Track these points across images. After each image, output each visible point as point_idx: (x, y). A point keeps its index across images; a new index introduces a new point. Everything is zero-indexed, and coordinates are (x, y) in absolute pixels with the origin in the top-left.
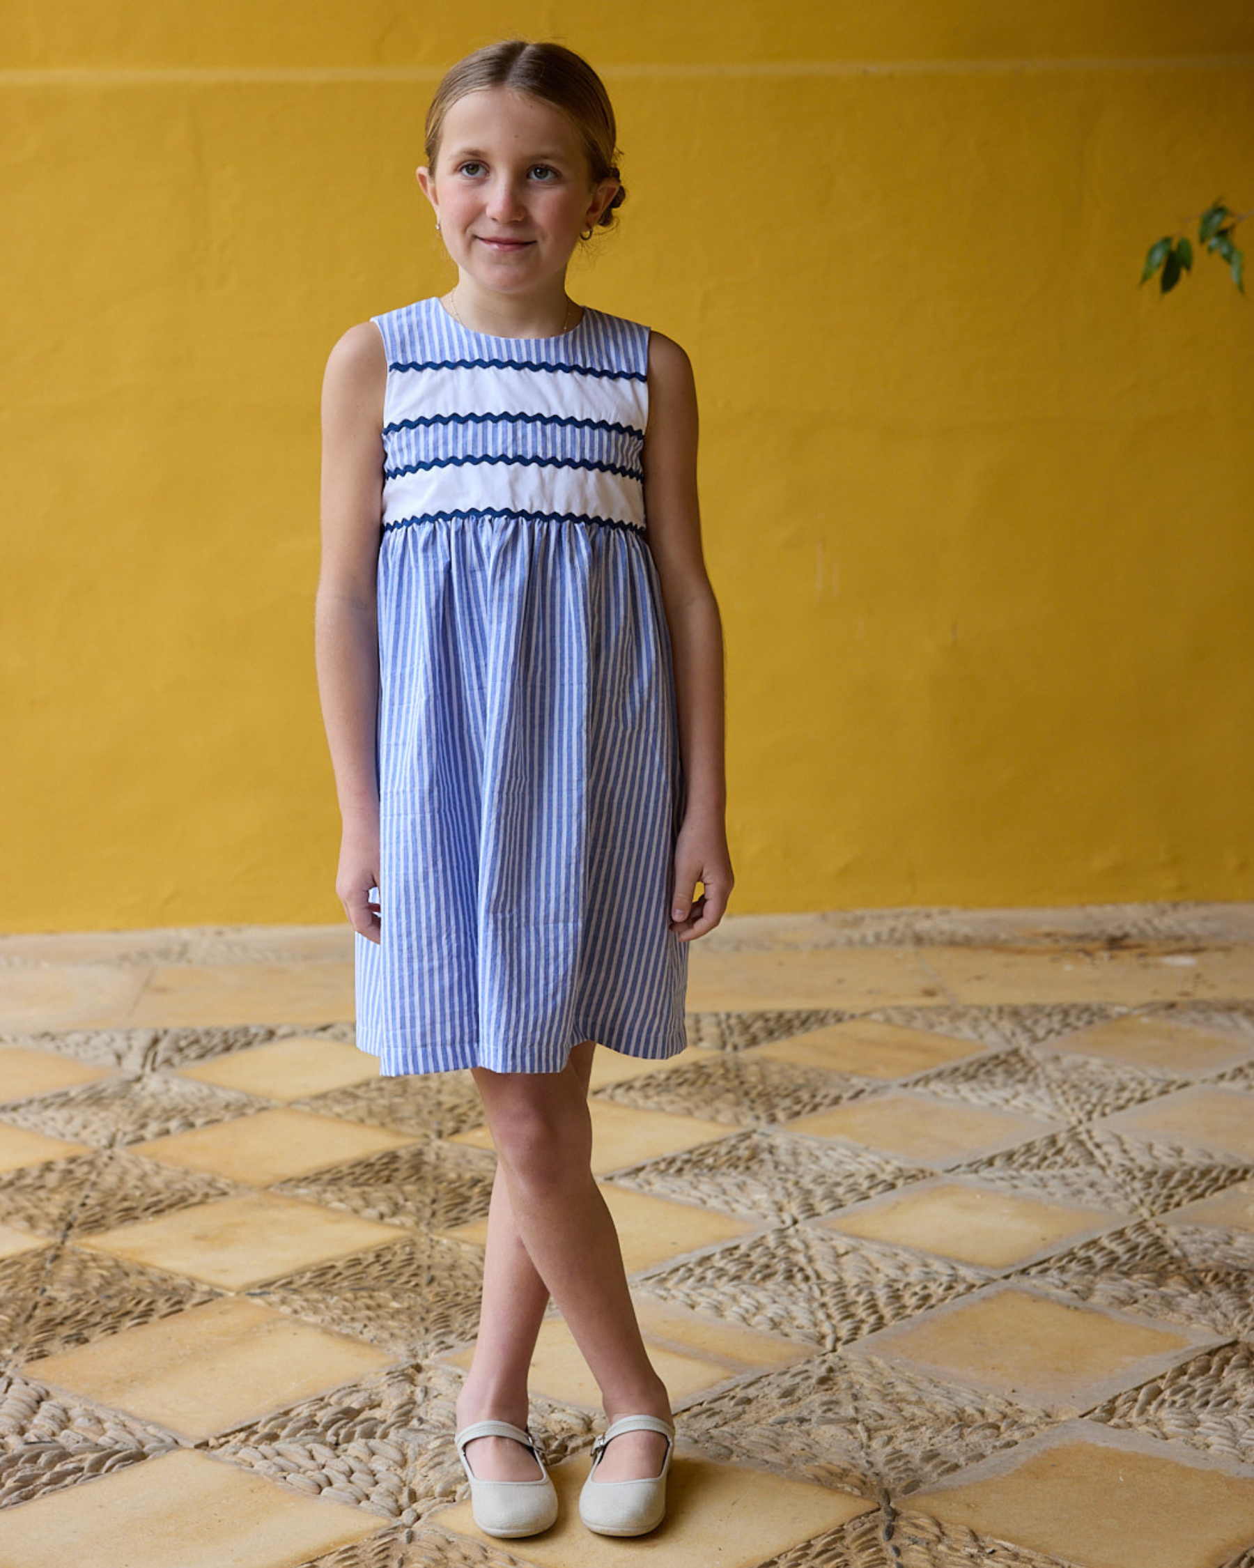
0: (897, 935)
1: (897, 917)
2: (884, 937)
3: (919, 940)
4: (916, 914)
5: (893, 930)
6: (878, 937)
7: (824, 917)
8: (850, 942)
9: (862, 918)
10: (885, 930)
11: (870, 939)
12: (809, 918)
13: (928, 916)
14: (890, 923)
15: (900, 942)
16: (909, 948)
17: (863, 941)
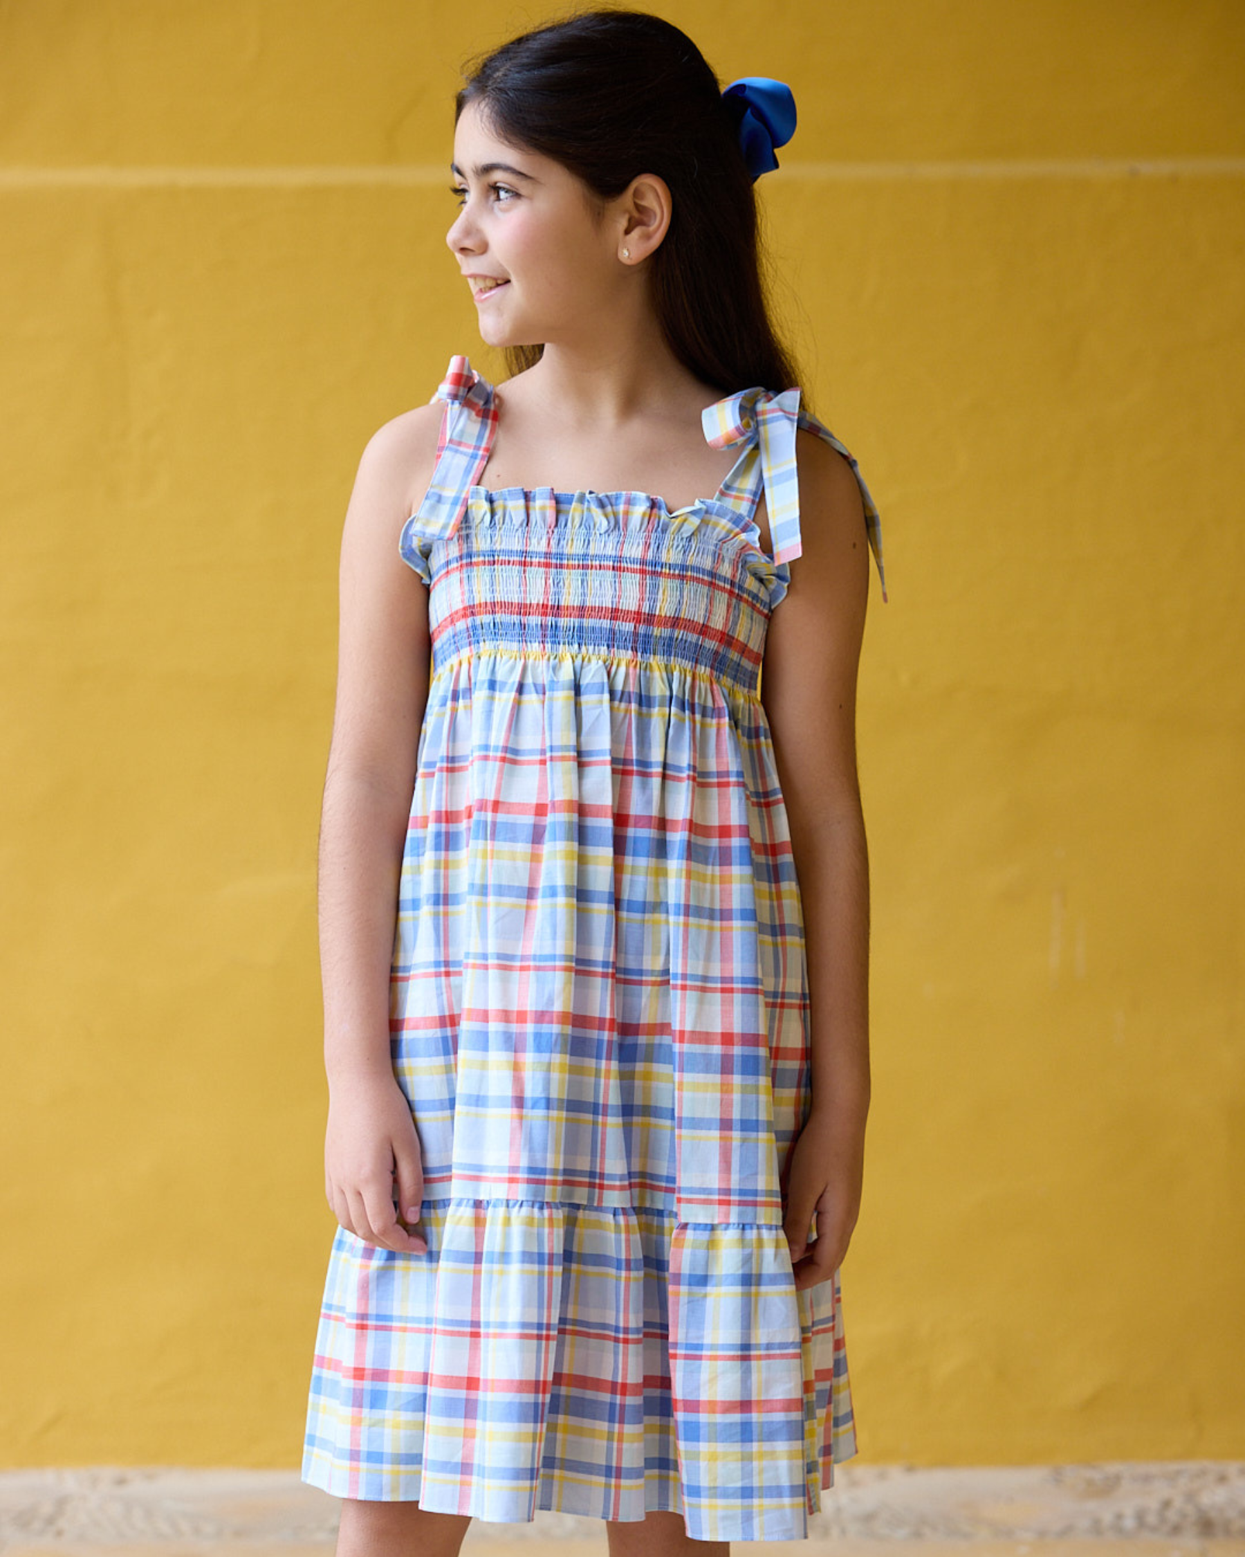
0: (1172, 1516)
1: (1172, 1478)
2: (1152, 1519)
3: (1207, 1526)
4: (1203, 1473)
5: (1167, 1504)
6: (1140, 1517)
7: (1058, 1478)
8: (1097, 1528)
9: (1117, 1479)
10: (1153, 1504)
11: (1129, 1523)
12: (1034, 1476)
13: (1222, 1479)
14: (1161, 1490)
15: (1176, 1530)
16: (1190, 1542)
17: (1118, 1529)
